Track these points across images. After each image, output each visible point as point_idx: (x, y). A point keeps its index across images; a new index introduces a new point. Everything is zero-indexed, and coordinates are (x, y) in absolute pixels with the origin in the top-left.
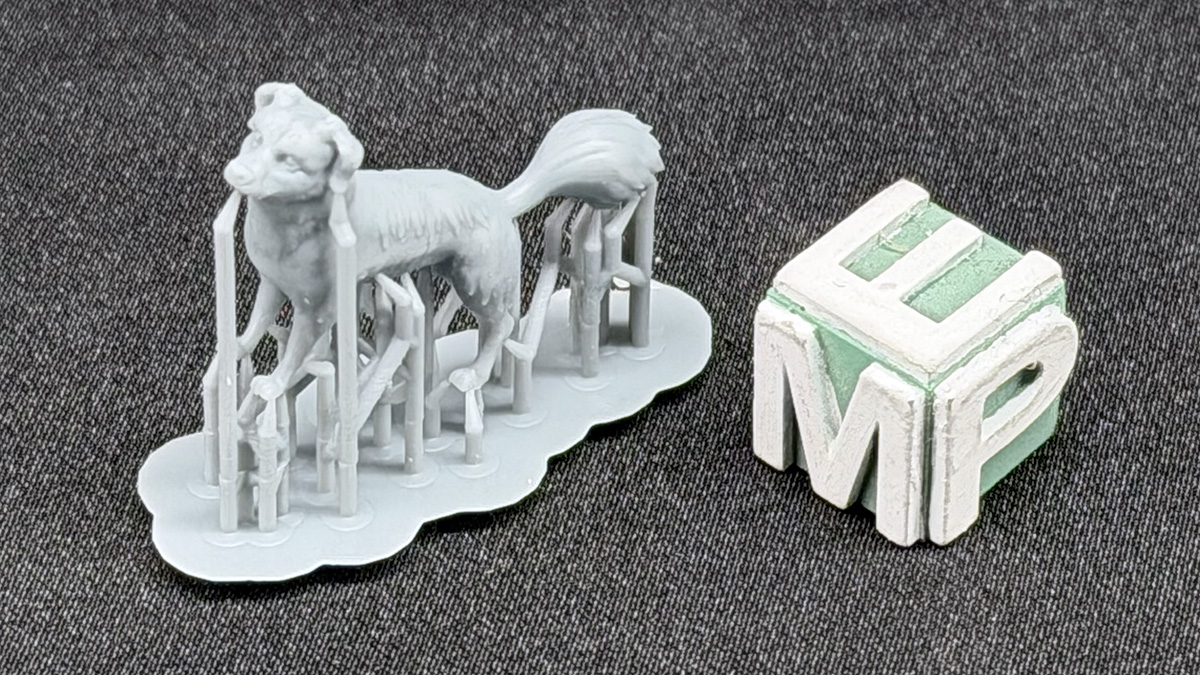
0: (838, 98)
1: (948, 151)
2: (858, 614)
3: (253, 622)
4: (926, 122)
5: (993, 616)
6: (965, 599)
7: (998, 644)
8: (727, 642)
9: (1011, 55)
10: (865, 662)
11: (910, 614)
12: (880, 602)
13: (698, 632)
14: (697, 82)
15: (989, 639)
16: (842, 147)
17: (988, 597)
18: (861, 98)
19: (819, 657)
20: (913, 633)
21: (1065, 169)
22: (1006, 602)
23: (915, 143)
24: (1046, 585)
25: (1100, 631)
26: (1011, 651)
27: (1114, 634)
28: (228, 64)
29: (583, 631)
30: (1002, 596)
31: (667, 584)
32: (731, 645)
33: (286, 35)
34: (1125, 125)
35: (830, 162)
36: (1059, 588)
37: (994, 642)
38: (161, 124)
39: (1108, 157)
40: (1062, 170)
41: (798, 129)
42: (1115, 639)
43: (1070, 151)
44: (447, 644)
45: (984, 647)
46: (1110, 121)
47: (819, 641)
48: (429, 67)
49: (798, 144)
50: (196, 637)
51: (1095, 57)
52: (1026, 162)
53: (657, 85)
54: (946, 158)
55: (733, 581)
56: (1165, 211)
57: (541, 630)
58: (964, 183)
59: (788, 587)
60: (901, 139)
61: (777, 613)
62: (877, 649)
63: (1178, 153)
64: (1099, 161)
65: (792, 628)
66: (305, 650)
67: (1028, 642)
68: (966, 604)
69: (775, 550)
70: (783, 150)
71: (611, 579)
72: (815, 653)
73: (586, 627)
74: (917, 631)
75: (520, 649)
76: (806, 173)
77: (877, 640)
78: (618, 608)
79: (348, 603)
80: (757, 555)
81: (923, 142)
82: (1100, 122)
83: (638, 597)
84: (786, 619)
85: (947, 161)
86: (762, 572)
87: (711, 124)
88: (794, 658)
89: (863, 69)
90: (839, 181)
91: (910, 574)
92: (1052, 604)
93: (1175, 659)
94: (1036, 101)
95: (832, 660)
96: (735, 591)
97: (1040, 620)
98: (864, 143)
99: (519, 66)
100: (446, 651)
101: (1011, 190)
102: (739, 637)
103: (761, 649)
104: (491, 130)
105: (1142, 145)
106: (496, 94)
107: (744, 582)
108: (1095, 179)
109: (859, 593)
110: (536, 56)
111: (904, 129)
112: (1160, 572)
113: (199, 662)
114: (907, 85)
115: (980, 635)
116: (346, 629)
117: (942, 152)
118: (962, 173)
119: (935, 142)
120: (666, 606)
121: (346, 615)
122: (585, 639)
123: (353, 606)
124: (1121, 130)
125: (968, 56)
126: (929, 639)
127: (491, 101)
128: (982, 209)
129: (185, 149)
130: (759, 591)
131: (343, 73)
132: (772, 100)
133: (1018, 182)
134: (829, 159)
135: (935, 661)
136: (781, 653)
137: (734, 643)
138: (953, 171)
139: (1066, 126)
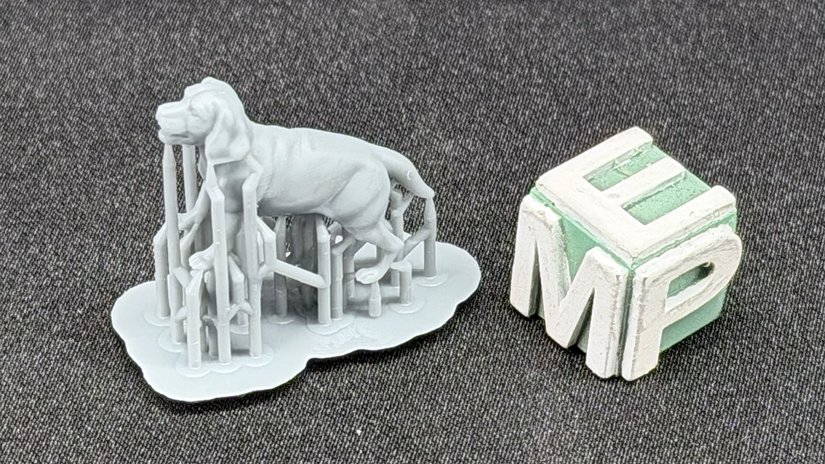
0: (476, 56)
1: (552, 94)
2: (482, 411)
3: (64, 411)
4: (537, 73)
5: (576, 414)
6: (557, 401)
7: (578, 433)
8: (391, 430)
9: (596, 28)
10: (487, 444)
11: (519, 411)
12: (498, 403)
13: (372, 424)
14: (378, 43)
15: (573, 431)
16: (479, 90)
17: (572, 401)
18: (492, 55)
19: (455, 441)
20: (521, 425)
21: (632, 107)
22: (585, 405)
23: (529, 88)
24: (613, 395)
25: (650, 427)
26: (588, 439)
27: (660, 430)
28: (54, 28)
29: (292, 422)
30: (582, 400)
31: (351, 391)
32: (394, 433)
33: (95, 9)
34: (674, 76)
35: (470, 99)
36: (622, 398)
37: (576, 432)
38: (8, 70)
39: (662, 98)
40: (630, 107)
41: (448, 77)
42: (660, 433)
43: (636, 93)
44: (198, 431)
45: (569, 436)
46: (664, 74)
47: (455, 430)
48: (193, 32)
49: (448, 86)
50: (24, 421)
51: (654, 29)
52: (606, 102)
53: (351, 45)
54: (550, 98)
55: (396, 389)
56: (702, 135)
57: (263, 421)
58: (562, 116)
59: (435, 392)
60: (519, 85)
61: (427, 410)
62: (495, 436)
63: (711, 95)
64: (656, 101)
65: (437, 421)
66: (99, 432)
67: (600, 433)
68: (557, 405)
69: (426, 367)
70: (437, 90)
71: (312, 387)
72: (452, 438)
73: (295, 419)
74: (523, 424)
75: (249, 435)
76: (453, 106)
77: (496, 429)
78: (317, 407)
79: (130, 401)
80: (413, 370)
81: (534, 88)
82: (657, 74)
83: (331, 400)
84: (433, 415)
85: (551, 100)
86: (417, 382)
87: (388, 72)
88: (438, 441)
89: (493, 35)
90: (476, 113)
91: (519, 382)
92: (617, 407)
93: (701, 447)
94: (613, 59)
95: (464, 443)
96: (397, 396)
97: (608, 419)
98: (494, 87)
99: (256, 32)
100: (197, 435)
101: (595, 120)
102: (400, 427)
103: (415, 435)
104: (235, 76)
105: (686, 91)
106: (240, 51)
107: (403, 390)
108: (653, 112)
109: (483, 395)
110: (267, 26)
111: (521, 79)
112: (692, 389)
113: (26, 439)
114: (524, 48)
115: (567, 427)
116: (128, 419)
117: (548, 94)
118: (561, 109)
119: (543, 88)
120: (350, 406)
121: (129, 409)
122: (293, 428)
123: (133, 404)
124: (671, 80)
125: (566, 28)
126: (532, 429)
127: (236, 56)
128: (575, 134)
129: (24, 86)
130: (414, 396)
131: (134, 35)
132: (430, 56)
133: (600, 115)
134: (469, 97)
135: (535, 444)
136: (429, 438)
137: (396, 432)
138: (555, 107)
139: (634, 77)
